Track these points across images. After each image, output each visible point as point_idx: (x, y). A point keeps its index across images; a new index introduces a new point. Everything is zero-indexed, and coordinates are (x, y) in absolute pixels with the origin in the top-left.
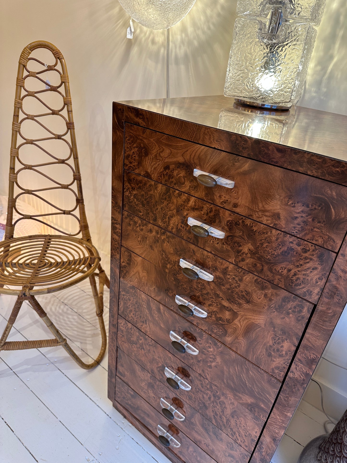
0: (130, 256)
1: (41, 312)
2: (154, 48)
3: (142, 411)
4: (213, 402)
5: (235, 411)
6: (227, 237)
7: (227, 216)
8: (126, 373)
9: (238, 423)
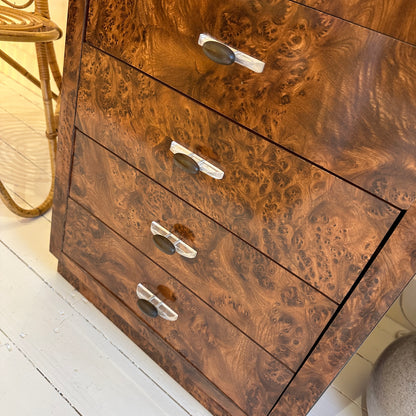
3: (111, 261)
4: (270, 195)
5: (322, 204)
8: (89, 186)
9: (323, 234)
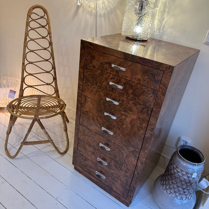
0: (86, 98)
2: (90, 9)
3: (89, 166)
4: (119, 154)
5: (127, 155)
8: (82, 150)
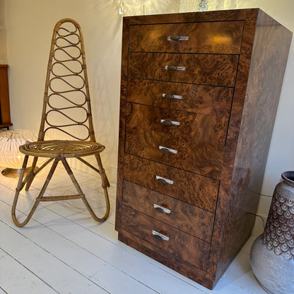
0: (132, 106)
1: (70, 172)
3: (141, 225)
4: (188, 185)
5: (201, 184)
6: (187, 69)
7: (185, 57)
9: (204, 192)
